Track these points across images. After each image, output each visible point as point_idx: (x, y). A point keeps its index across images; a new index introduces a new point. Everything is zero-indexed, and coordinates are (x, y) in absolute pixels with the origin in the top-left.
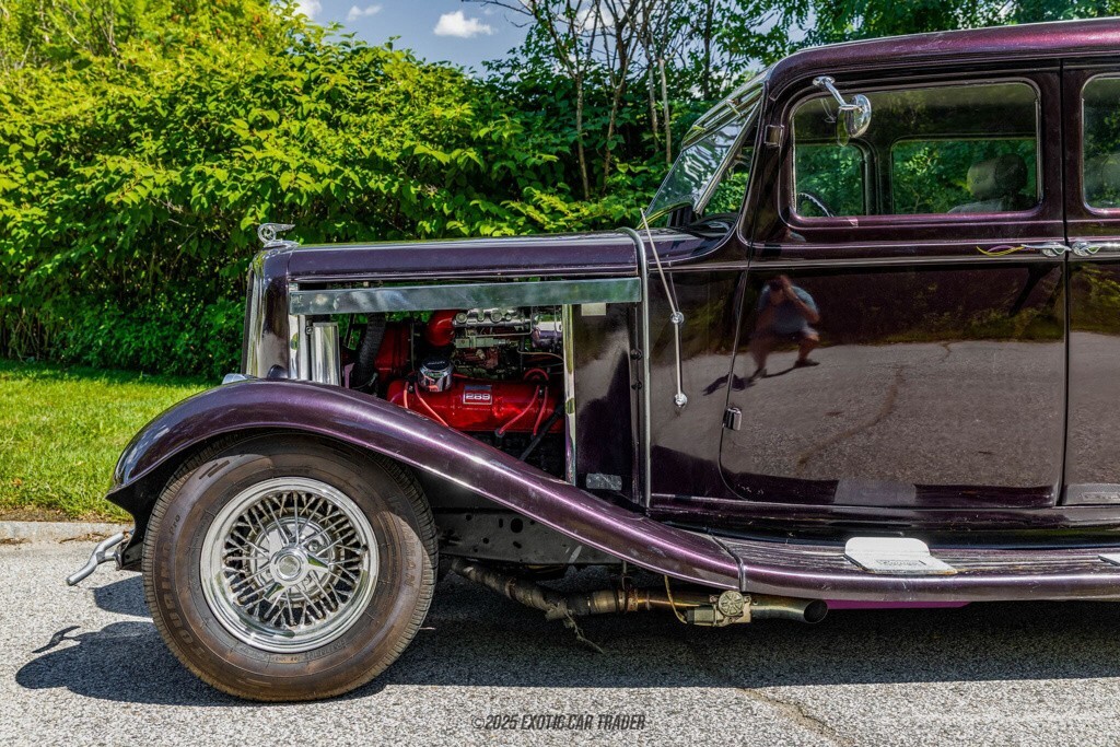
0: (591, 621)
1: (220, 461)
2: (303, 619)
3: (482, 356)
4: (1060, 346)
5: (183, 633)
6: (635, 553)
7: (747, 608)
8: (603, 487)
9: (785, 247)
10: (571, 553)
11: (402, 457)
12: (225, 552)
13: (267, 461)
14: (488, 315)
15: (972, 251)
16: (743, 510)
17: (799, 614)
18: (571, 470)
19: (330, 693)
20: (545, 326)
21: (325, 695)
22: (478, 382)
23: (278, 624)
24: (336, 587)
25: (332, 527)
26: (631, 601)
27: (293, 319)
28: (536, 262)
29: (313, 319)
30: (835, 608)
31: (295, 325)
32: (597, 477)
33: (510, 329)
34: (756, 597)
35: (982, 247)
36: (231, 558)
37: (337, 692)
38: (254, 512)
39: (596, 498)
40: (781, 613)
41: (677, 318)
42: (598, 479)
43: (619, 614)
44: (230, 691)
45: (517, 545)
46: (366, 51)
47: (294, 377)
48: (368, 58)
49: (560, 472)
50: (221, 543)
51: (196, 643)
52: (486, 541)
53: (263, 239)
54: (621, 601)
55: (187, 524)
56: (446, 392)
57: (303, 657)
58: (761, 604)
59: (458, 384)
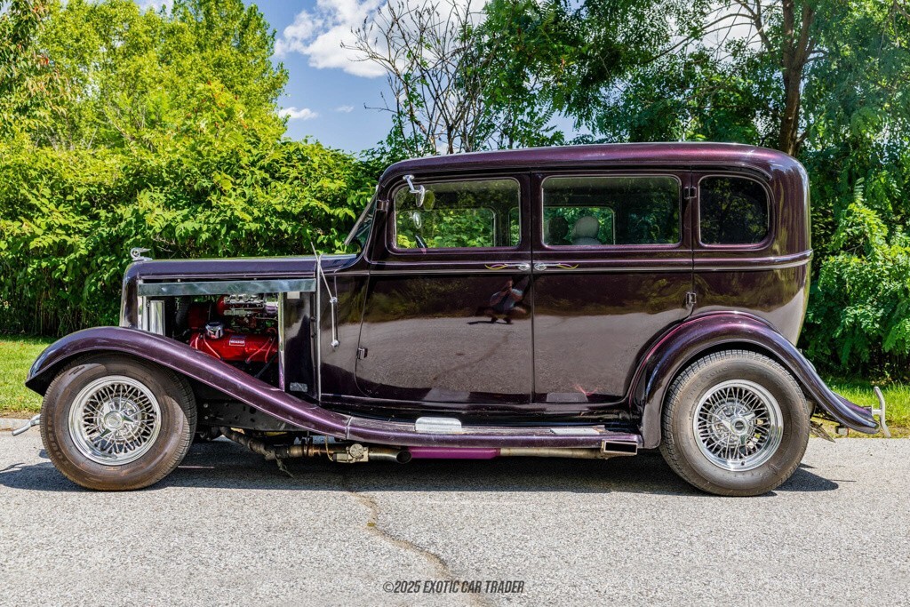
0: (289, 461)
1: (80, 367)
2: (123, 450)
3: (247, 321)
4: (529, 321)
5: (58, 453)
6: (292, 418)
7: (366, 454)
8: (298, 390)
9: (387, 264)
10: (280, 426)
11: (172, 366)
12: (84, 414)
13: (103, 367)
14: (241, 298)
15: (482, 267)
16: (368, 403)
17: (394, 459)
18: (282, 382)
19: (133, 487)
20: (269, 304)
21: (131, 488)
22: (238, 335)
23: (110, 452)
24: (142, 434)
25: (141, 402)
26: (310, 451)
27: (140, 299)
28: (265, 270)
29: (150, 299)
30: (416, 457)
31: (141, 301)
32: (295, 385)
33: (254, 305)
34: (371, 447)
35: (488, 265)
36: (87, 418)
37: (137, 487)
38: (100, 394)
39: (294, 397)
40: (386, 457)
41: (333, 300)
42: (295, 386)
43: (304, 458)
44: (82, 484)
45: (253, 420)
46: (291, 144)
47: (140, 328)
48: (292, 149)
49: (277, 385)
50: (81, 409)
51: (65, 459)
52: (236, 418)
53: (133, 256)
54: (305, 451)
55: (62, 398)
56: (220, 339)
57: (119, 468)
58: (375, 452)
59: (227, 335)
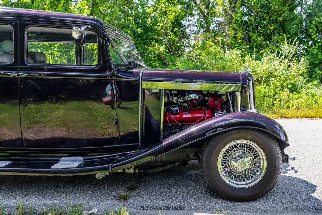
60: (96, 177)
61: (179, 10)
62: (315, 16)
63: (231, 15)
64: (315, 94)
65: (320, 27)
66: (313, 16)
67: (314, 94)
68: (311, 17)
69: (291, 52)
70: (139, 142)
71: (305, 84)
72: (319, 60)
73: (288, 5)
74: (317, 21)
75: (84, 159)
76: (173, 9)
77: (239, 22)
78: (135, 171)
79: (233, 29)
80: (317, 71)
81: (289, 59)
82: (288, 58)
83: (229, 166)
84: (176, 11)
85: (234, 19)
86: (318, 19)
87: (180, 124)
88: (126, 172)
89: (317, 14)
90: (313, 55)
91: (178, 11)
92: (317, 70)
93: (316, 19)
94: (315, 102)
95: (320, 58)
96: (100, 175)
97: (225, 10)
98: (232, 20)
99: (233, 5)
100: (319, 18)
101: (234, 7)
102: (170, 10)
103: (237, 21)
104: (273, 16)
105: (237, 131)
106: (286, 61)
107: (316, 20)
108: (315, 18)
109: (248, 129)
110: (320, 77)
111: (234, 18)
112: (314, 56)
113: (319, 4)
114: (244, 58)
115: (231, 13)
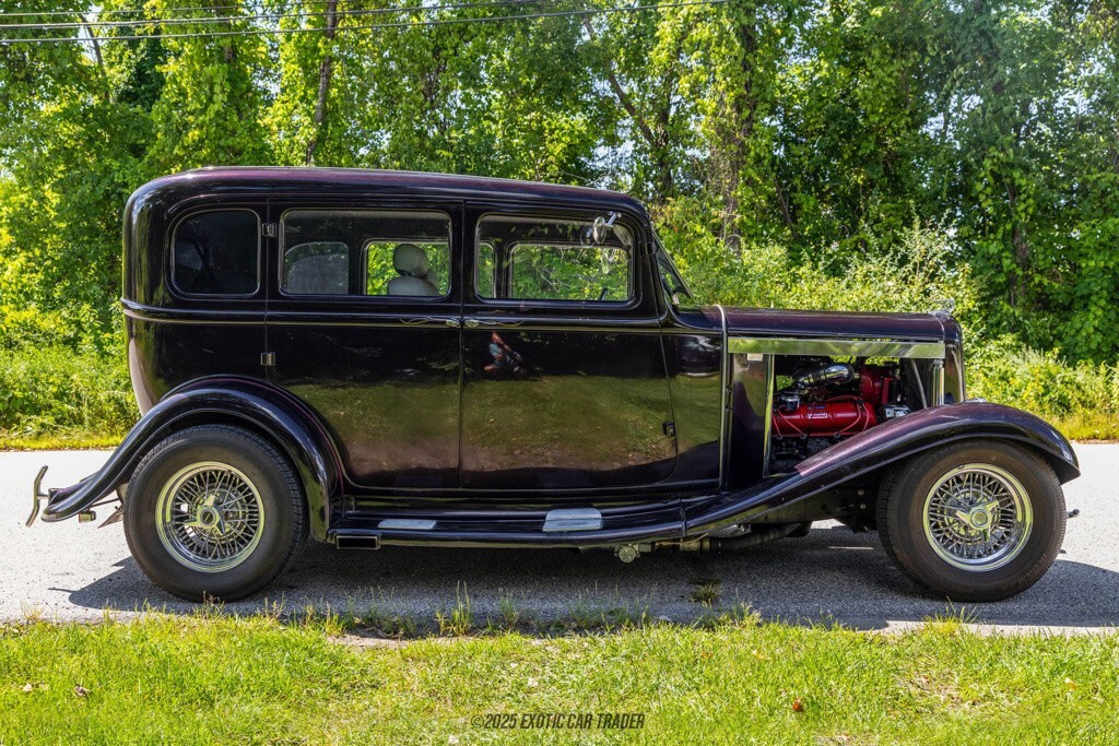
60: (621, 557)
61: (584, 128)
62: (992, 144)
63: (743, 143)
64: (1009, 374)
65: (1006, 176)
66: (986, 146)
67: (1007, 372)
68: (980, 148)
69: (934, 251)
70: (718, 476)
71: (978, 343)
72: (1006, 274)
73: (907, 112)
74: (998, 159)
75: (603, 515)
76: (564, 124)
77: (766, 162)
78: (701, 545)
79: (747, 183)
80: (1003, 305)
81: (927, 273)
82: (925, 268)
83: (944, 524)
84: (572, 132)
85: (752, 154)
86: (1002, 155)
87: (805, 436)
88: (681, 548)
89: (997, 138)
90: (988, 259)
91: (579, 131)
92: (1001, 303)
93: (996, 153)
94: (1014, 395)
95: (1008, 267)
96: (628, 553)
97: (721, 129)
98: (745, 157)
99: (746, 113)
100: (1003, 150)
101: (749, 119)
102: (556, 129)
103: (759, 160)
104: (864, 144)
105: (968, 444)
106: (919, 278)
107: (994, 157)
108: (993, 151)
109: (990, 439)
110: (1010, 323)
111: (749, 151)
112: (992, 261)
113: (1001, 109)
114: (798, 269)
115: (743, 138)
